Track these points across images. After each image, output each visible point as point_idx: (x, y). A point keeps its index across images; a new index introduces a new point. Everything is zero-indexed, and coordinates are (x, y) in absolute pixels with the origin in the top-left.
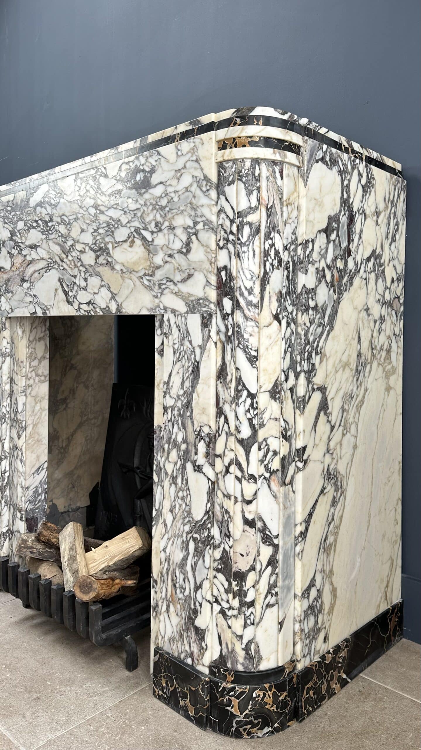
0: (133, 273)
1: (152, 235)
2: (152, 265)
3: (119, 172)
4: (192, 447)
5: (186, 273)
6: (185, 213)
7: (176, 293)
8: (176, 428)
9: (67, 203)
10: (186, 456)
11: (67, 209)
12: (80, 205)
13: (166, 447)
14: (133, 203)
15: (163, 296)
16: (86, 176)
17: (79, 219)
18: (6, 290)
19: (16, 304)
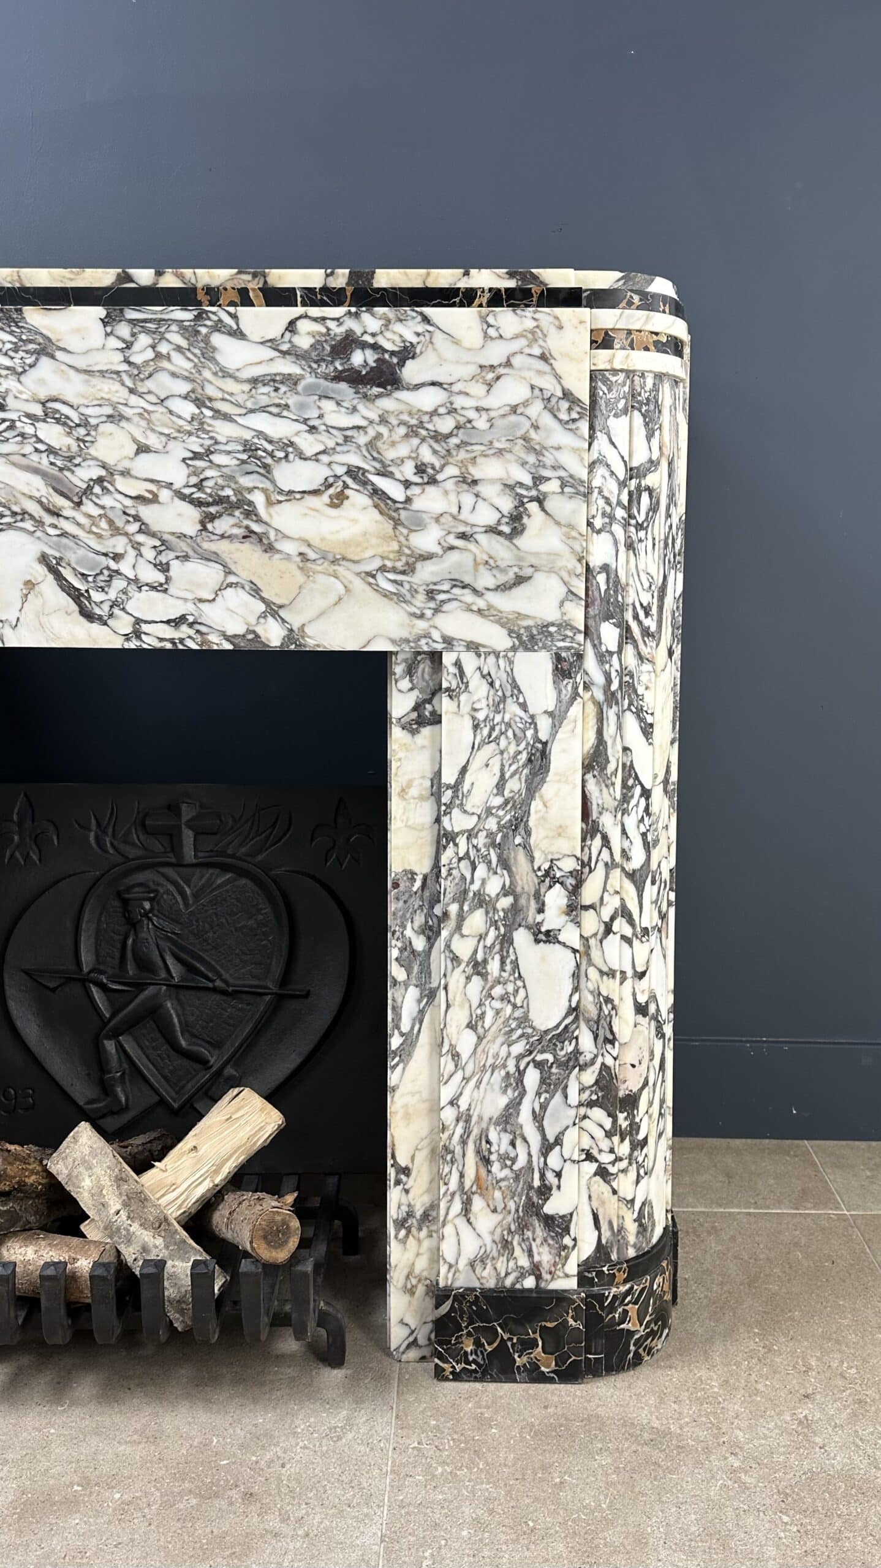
0: (344, 563)
1: (406, 488)
2: (407, 551)
3: (288, 335)
4: (529, 900)
5: (510, 576)
6: (508, 456)
7: (480, 611)
8: (481, 871)
9: (72, 372)
10: (514, 918)
11: (72, 388)
12: (131, 385)
13: (453, 909)
14: (339, 412)
15: (440, 615)
16: (155, 320)
17: (128, 419)
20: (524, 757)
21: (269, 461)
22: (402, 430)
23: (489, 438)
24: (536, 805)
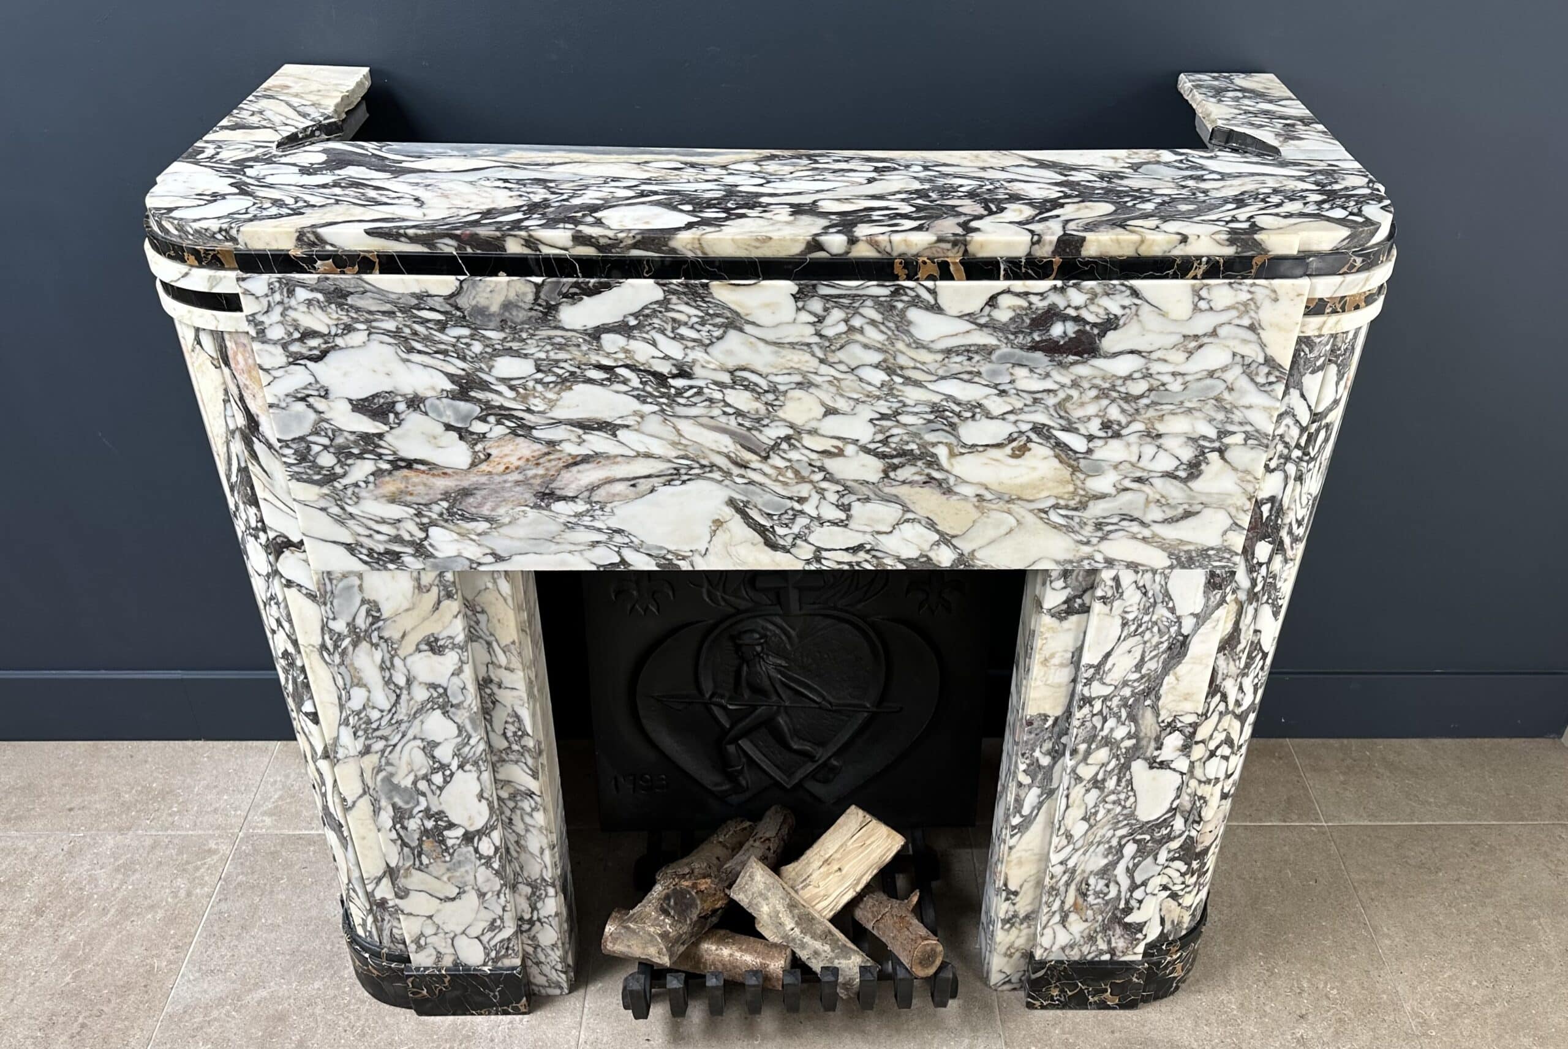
0: (1019, 502)
1: (1089, 441)
2: (1082, 492)
3: (987, 309)
4: (1149, 742)
5: (1180, 510)
6: (1197, 414)
7: (1144, 539)
8: (1111, 722)
9: (761, 345)
10: (1134, 753)
11: (762, 359)
12: (822, 356)
13: (1083, 747)
14: (1031, 377)
15: (1105, 542)
16: (849, 295)
17: (817, 386)
18: (451, 514)
19: (517, 545)
20: (1166, 645)
21: (955, 420)
22: (1094, 393)
23: (1181, 399)
24: (1169, 680)
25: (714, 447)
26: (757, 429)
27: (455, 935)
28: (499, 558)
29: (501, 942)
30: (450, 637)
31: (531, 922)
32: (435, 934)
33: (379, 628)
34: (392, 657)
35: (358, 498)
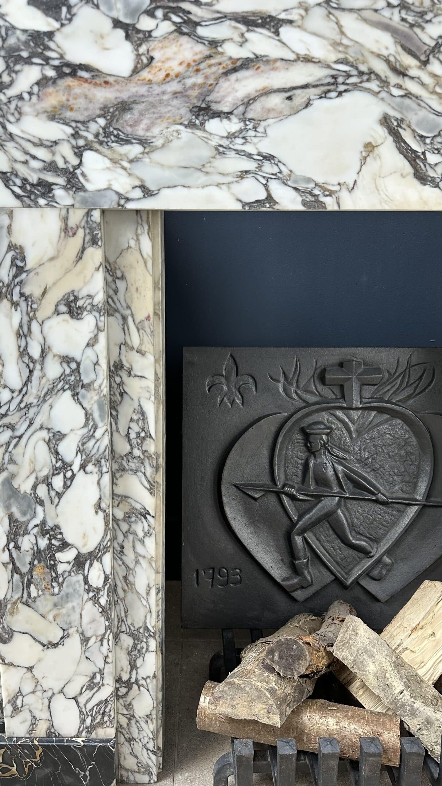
18: (107, 135)
19: (167, 175)
25: (375, 50)
26: (420, 26)
27: (53, 694)
28: (147, 193)
29: (98, 705)
30: (90, 296)
31: (129, 685)
32: (33, 692)
33: (21, 282)
34: (31, 320)
35: (20, 113)
